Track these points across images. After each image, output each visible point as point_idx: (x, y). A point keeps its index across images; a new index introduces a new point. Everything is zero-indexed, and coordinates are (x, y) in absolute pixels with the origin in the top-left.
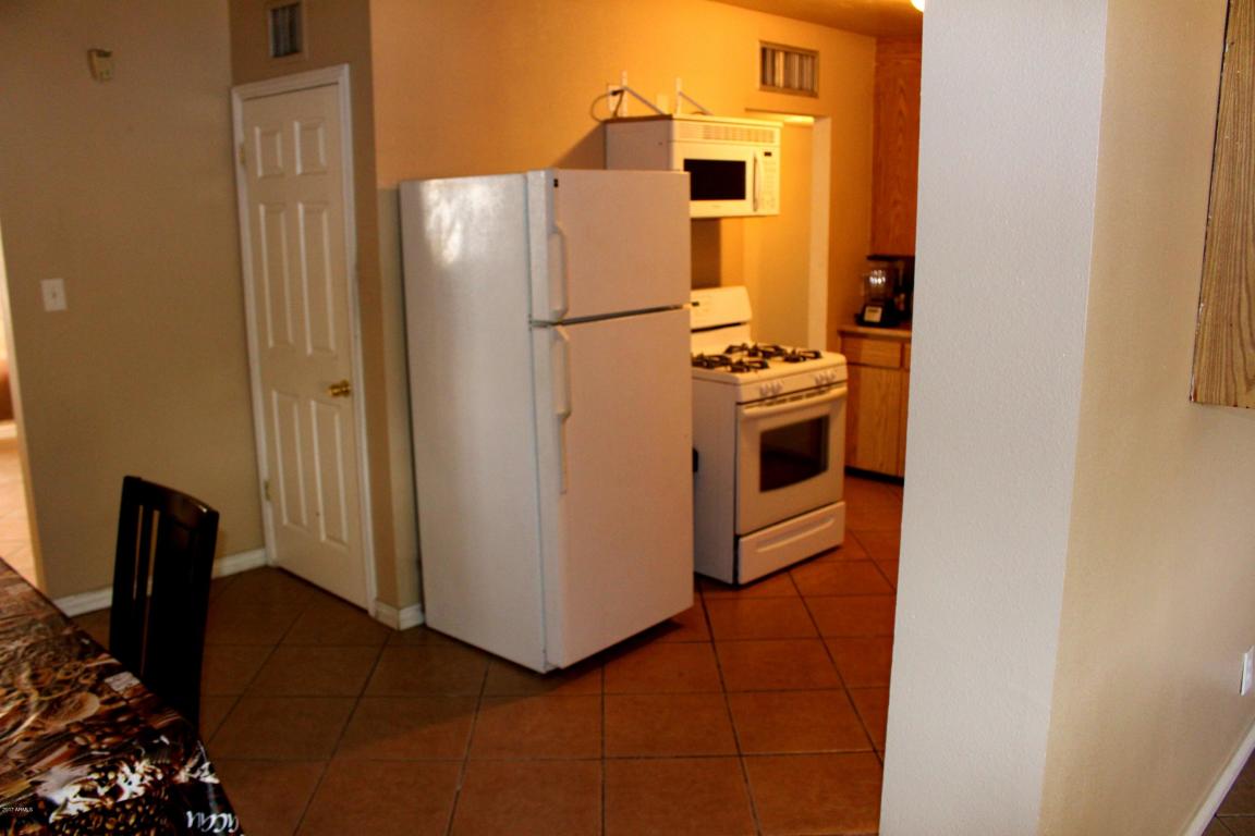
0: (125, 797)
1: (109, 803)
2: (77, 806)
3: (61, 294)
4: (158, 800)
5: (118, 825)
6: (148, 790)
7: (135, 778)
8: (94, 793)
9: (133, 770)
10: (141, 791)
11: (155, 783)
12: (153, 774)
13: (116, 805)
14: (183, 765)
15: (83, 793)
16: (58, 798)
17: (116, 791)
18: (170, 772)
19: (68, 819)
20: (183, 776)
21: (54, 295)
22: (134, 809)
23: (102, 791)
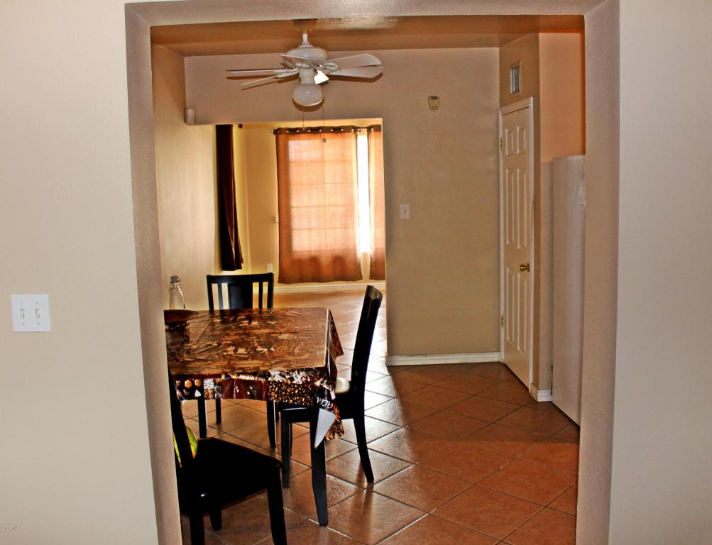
0: (294, 382)
1: (289, 382)
2: (278, 378)
3: (408, 212)
4: (307, 389)
5: (291, 391)
6: (303, 384)
7: (299, 377)
8: (284, 377)
9: (299, 373)
10: (301, 383)
11: (306, 381)
12: (306, 378)
13: (291, 384)
14: (319, 379)
15: (280, 374)
16: (272, 373)
17: (292, 379)
18: (313, 381)
19: (274, 382)
20: (318, 383)
21: (405, 212)
22: (298, 388)
23: (287, 377)
